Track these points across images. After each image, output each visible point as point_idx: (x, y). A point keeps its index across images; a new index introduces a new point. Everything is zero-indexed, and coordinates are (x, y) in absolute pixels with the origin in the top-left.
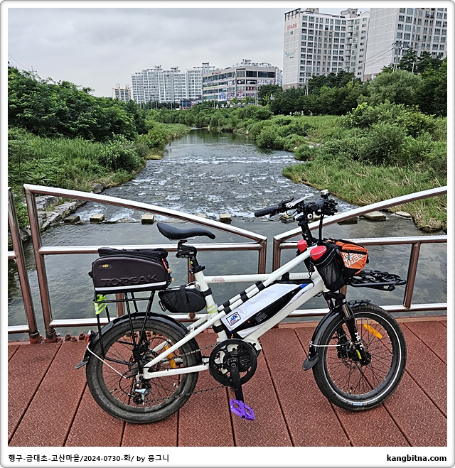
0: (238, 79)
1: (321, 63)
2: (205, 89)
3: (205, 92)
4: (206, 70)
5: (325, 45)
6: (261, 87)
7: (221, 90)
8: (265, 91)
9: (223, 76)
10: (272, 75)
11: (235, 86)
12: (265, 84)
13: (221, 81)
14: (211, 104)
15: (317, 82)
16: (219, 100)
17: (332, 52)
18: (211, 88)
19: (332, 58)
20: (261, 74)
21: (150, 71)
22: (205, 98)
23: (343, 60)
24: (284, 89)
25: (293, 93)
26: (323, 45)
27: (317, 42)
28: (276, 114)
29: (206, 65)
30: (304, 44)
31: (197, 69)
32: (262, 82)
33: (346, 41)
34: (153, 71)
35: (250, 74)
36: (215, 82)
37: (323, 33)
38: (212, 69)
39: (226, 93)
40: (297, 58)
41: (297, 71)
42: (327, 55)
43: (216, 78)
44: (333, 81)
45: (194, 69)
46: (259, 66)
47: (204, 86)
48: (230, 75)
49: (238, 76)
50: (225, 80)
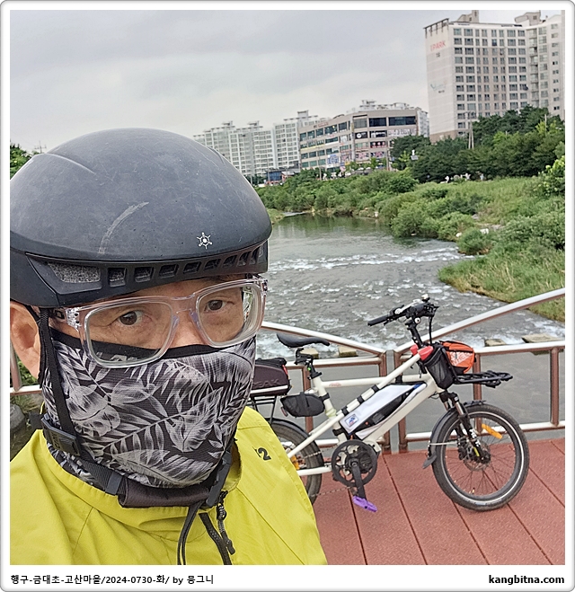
0: (356, 131)
1: (492, 96)
2: (304, 151)
3: (304, 156)
4: (304, 121)
5: (495, 69)
6: (395, 141)
7: (329, 151)
8: (402, 146)
9: (331, 130)
10: (411, 120)
11: (351, 142)
12: (402, 136)
13: (329, 136)
14: (314, 174)
15: (487, 127)
16: (327, 166)
17: (507, 78)
18: (313, 149)
19: (508, 87)
20: (394, 121)
21: (215, 131)
22: (305, 165)
23: (527, 89)
24: (433, 141)
25: (448, 146)
26: (491, 69)
27: (482, 65)
28: (422, 181)
29: (304, 115)
30: (459, 69)
31: (289, 122)
32: (396, 132)
33: (528, 61)
34: (221, 130)
35: (375, 122)
36: (320, 138)
37: (490, 52)
38: (313, 119)
39: (338, 155)
40: (451, 93)
41: (452, 112)
42: (500, 83)
43: (320, 132)
44: (514, 122)
45: (284, 123)
46: (390, 108)
47: (302, 147)
48: (343, 126)
49: (355, 127)
50: (335, 135)
